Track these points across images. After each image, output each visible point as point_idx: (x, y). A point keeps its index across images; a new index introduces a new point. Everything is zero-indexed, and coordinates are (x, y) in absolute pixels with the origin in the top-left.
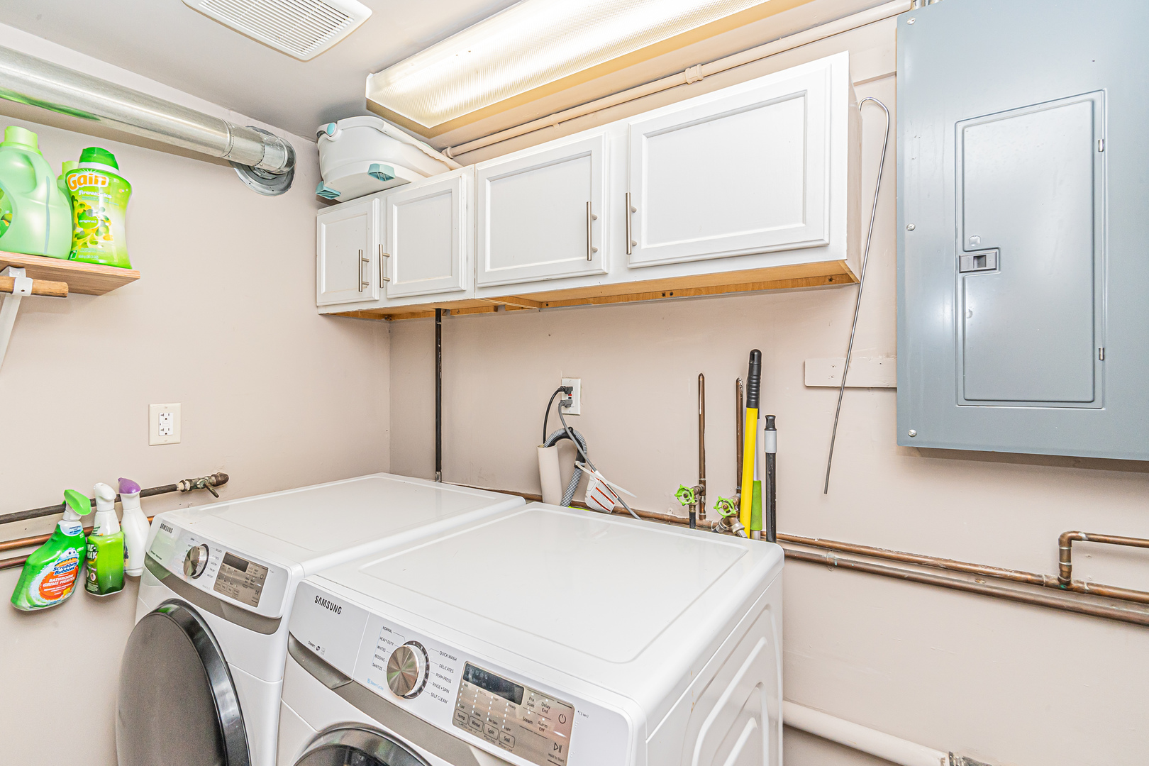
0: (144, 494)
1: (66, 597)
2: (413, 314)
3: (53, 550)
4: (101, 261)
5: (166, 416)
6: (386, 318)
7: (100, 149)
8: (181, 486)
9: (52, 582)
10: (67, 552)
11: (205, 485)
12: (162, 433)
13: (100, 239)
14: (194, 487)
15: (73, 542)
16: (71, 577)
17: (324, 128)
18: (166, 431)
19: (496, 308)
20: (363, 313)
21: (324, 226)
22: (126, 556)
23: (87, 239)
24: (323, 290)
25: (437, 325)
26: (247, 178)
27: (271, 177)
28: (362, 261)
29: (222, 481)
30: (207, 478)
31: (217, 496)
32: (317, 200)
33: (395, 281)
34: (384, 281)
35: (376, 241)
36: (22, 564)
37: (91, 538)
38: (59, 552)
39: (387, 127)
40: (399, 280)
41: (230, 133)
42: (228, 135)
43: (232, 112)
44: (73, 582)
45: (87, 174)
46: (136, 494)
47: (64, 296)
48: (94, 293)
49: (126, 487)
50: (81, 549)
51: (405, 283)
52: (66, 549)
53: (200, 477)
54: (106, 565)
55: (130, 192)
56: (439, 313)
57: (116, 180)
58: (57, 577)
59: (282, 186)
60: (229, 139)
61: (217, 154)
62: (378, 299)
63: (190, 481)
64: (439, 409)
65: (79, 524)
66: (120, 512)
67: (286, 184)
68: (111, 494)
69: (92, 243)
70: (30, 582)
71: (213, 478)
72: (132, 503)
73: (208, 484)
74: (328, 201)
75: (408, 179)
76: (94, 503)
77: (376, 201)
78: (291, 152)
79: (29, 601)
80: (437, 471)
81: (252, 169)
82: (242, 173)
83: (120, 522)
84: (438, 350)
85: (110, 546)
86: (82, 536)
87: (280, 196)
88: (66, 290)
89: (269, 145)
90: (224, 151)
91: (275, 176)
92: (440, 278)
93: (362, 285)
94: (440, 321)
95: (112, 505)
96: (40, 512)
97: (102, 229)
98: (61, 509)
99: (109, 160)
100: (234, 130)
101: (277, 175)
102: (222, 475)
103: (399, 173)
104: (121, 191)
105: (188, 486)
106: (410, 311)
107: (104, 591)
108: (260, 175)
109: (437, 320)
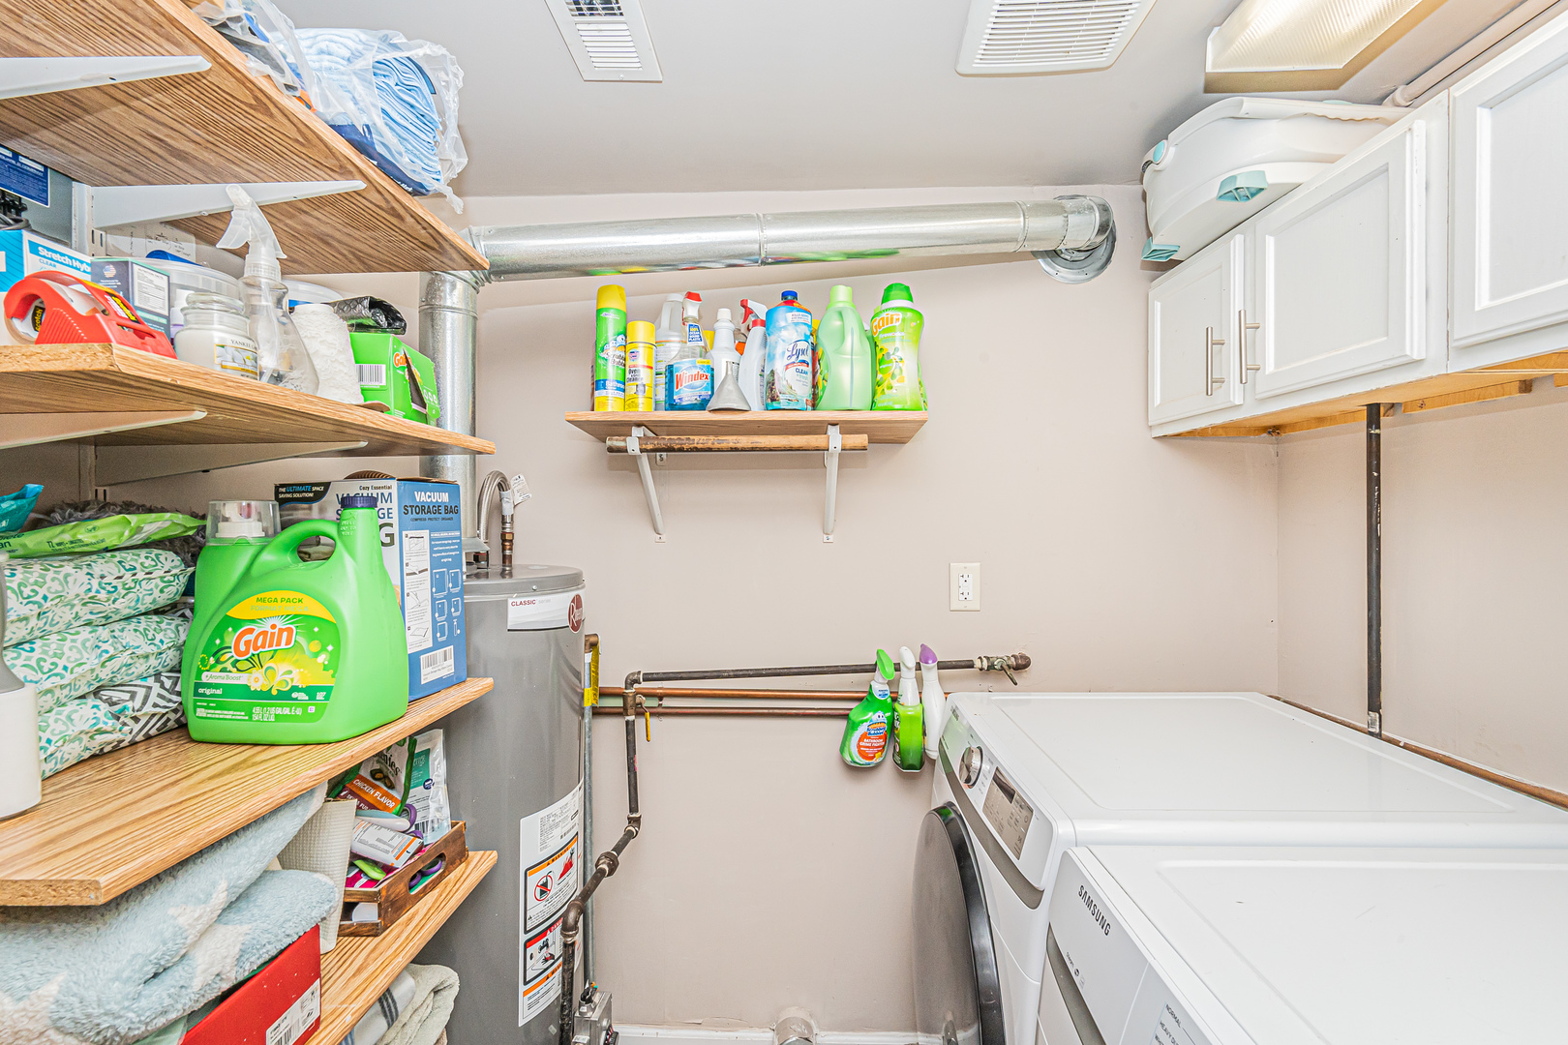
0: (942, 666)
1: (878, 761)
2: (1320, 420)
3: (866, 710)
4: (897, 407)
5: (965, 578)
6: (1269, 433)
7: (896, 284)
8: (978, 664)
9: (865, 743)
10: (877, 714)
11: (1002, 668)
12: (962, 598)
13: (894, 383)
14: (991, 667)
15: (882, 706)
16: (881, 742)
17: (1149, 157)
18: (966, 595)
19: (1526, 386)
20: (1225, 427)
21: (1158, 305)
22: (924, 734)
23: (885, 385)
24: (1158, 401)
25: (1370, 436)
26: (1053, 268)
27: (1082, 256)
28: (1213, 344)
29: (1022, 665)
30: (1006, 658)
31: (1016, 684)
32: (1142, 268)
33: (1270, 367)
34: (1249, 370)
35: (1237, 304)
36: (845, 716)
37: (896, 705)
38: (871, 714)
39: (1250, 104)
40: (1277, 364)
41: (1024, 215)
42: (1022, 218)
43: (1035, 188)
44: (883, 747)
45: (884, 315)
46: (933, 665)
47: (864, 449)
48: (902, 441)
49: (925, 655)
50: (888, 714)
51: (1288, 367)
52: (875, 712)
53: (1000, 656)
54: (908, 737)
55: (922, 325)
56: (1374, 414)
57: (909, 314)
58: (869, 738)
59: (1098, 264)
60: (1022, 224)
61: (1010, 248)
62: (1240, 403)
63: (988, 658)
64: (1375, 594)
65: (887, 687)
66: (920, 681)
67: (1104, 259)
68: (910, 660)
69: (888, 388)
70: (851, 736)
71: (1013, 659)
72: (931, 674)
73: (1006, 667)
74: (1163, 264)
75: (1300, 181)
76: (897, 667)
77: (1237, 240)
78: (1105, 209)
79: (851, 757)
80: (1370, 709)
81: (1059, 252)
82: (1049, 264)
83: (920, 693)
84: (1374, 482)
85: (911, 718)
86: (889, 700)
87: (1096, 278)
88: (866, 443)
89: (1073, 212)
90: (1016, 241)
91: (1089, 253)
92: (1361, 345)
93: (1212, 383)
94: (1378, 427)
95: (913, 673)
96: (858, 668)
97: (897, 372)
98: (872, 668)
99: (905, 294)
100: (1029, 209)
101: (1091, 250)
102: (1023, 657)
103: (1276, 175)
104: (913, 324)
105: (985, 665)
106: (1313, 415)
107: (906, 765)
108: (1068, 258)
109: (1369, 426)
